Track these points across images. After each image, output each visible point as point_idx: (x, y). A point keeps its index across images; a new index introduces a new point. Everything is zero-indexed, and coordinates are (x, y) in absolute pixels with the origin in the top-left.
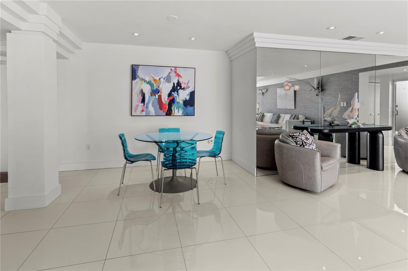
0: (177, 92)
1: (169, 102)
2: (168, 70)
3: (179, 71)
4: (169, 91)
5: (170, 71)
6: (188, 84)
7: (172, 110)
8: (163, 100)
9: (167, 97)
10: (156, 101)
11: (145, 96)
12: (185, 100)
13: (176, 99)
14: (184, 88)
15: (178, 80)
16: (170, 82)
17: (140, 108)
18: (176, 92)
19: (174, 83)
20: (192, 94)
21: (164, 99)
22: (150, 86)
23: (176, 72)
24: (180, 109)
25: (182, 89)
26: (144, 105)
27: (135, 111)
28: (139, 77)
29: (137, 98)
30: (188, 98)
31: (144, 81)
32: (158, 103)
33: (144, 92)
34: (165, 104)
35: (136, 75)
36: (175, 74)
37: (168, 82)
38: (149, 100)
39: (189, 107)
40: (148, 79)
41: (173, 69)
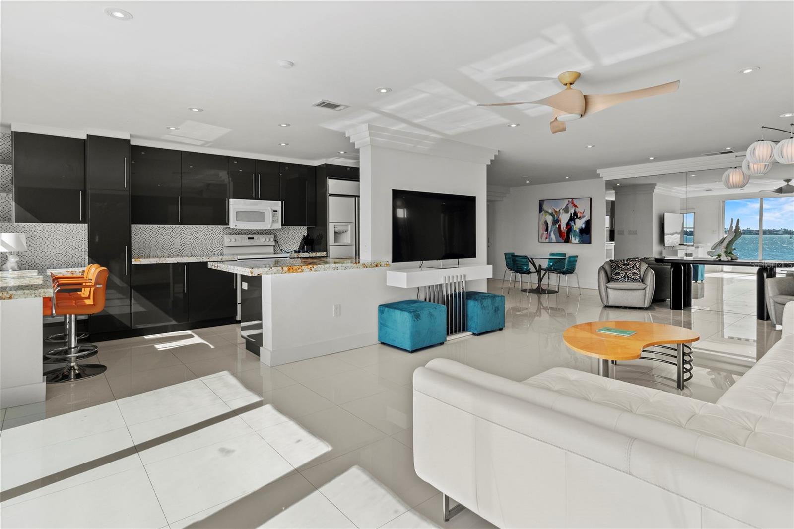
1: (567, 231)
2: (566, 202)
3: (575, 202)
4: (567, 221)
6: (583, 213)
7: (569, 238)
8: (562, 229)
9: (565, 227)
10: (557, 230)
11: (549, 225)
12: (580, 228)
13: (573, 227)
14: (580, 218)
15: (575, 211)
16: (568, 213)
17: (545, 236)
18: (573, 222)
19: (571, 214)
20: (588, 223)
22: (552, 217)
23: (572, 203)
24: (577, 237)
25: (578, 218)
26: (548, 233)
27: (542, 239)
28: (544, 210)
29: (543, 227)
30: (583, 226)
31: (548, 213)
33: (547, 222)
34: (564, 232)
35: (542, 208)
36: (572, 205)
37: (566, 213)
38: (551, 229)
39: (584, 235)
40: (550, 211)
41: (570, 200)
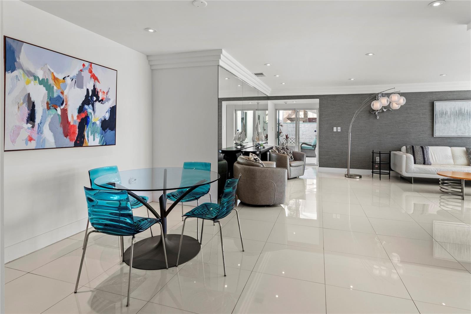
0: (93, 105)
1: (80, 123)
2: (79, 66)
3: (96, 71)
4: (80, 104)
5: (82, 68)
6: (108, 93)
7: (84, 137)
8: (70, 118)
9: (76, 114)
10: (58, 121)
11: (36, 108)
12: (103, 119)
13: (90, 117)
14: (102, 100)
15: (94, 86)
16: (82, 87)
17: (24, 135)
18: (90, 105)
19: (88, 90)
20: (113, 110)
21: (72, 117)
22: (47, 90)
23: (91, 72)
24: (96, 135)
25: (99, 101)
26: (33, 127)
28: (21, 67)
29: (18, 112)
30: (107, 116)
31: (33, 78)
32: (61, 123)
33: (32, 100)
34: (73, 126)
35: (16, 61)
36: (90, 74)
37: (78, 87)
38: (44, 118)
39: (109, 132)
40: (41, 75)
41: (87, 64)
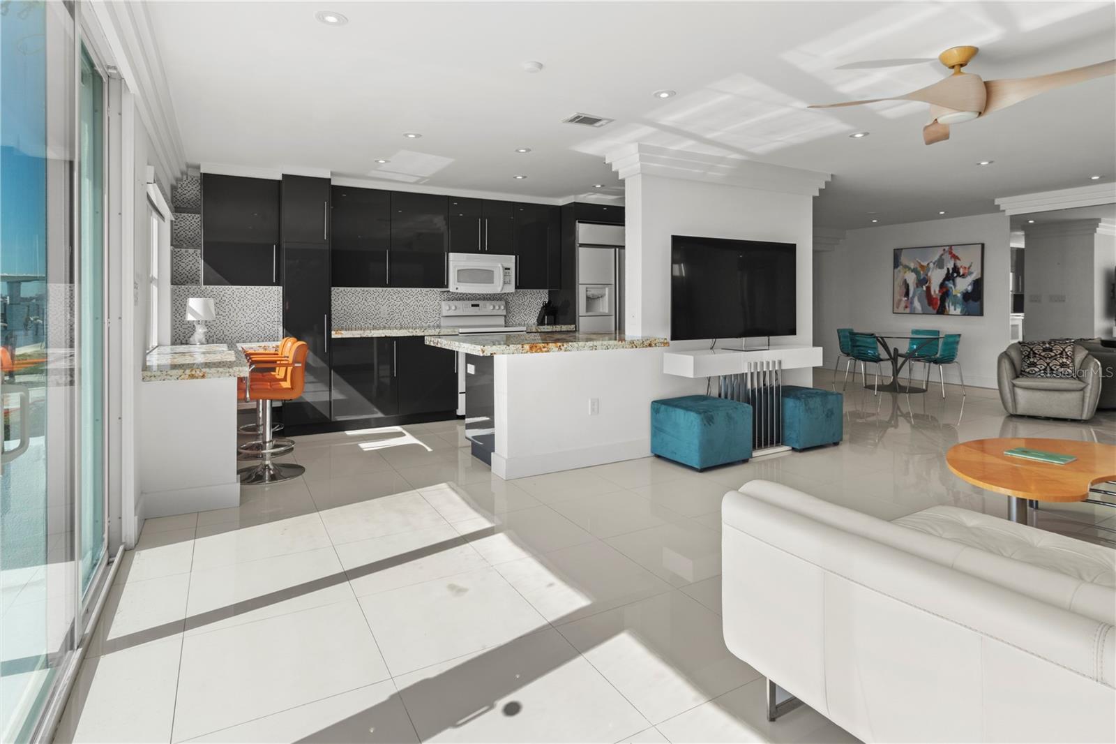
0: (954, 281)
1: (941, 296)
2: (940, 251)
3: (956, 251)
4: (941, 281)
5: (942, 252)
6: (969, 268)
7: (945, 307)
8: (932, 293)
9: (937, 290)
10: (924, 295)
11: (910, 287)
12: (964, 292)
13: (951, 291)
14: (963, 275)
15: (955, 264)
16: (943, 268)
17: (903, 304)
18: (951, 281)
19: (948, 269)
21: (935, 292)
22: (916, 275)
23: (951, 253)
24: (958, 305)
25: (961, 276)
27: (898, 308)
28: (902, 265)
29: (899, 290)
30: (970, 288)
31: (908, 269)
32: (926, 296)
33: (907, 283)
34: (936, 298)
35: (899, 261)
36: (950, 256)
37: (940, 268)
38: (914, 293)
39: (971, 303)
40: (912, 266)
41: (947, 248)
